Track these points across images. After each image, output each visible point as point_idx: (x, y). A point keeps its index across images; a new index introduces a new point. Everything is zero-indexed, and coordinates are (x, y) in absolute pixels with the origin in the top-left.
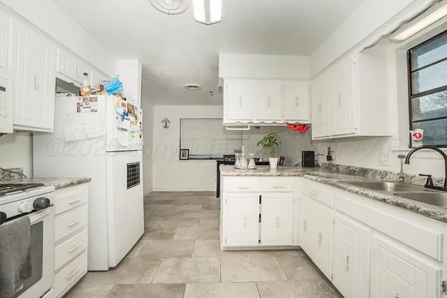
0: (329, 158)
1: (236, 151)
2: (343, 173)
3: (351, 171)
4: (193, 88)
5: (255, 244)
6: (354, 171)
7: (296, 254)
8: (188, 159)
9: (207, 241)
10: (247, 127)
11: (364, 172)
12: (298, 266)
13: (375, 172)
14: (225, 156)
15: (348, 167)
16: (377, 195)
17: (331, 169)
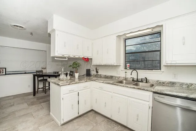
0: (97, 72)
1: (42, 68)
2: (103, 78)
3: (106, 77)
4: (18, 28)
5: (77, 115)
6: (108, 77)
7: (91, 113)
8: (6, 74)
9: (47, 125)
10: (66, 58)
11: (112, 77)
12: (96, 118)
13: (116, 77)
14: (37, 71)
15: (106, 75)
16: (131, 86)
17: (97, 76)
